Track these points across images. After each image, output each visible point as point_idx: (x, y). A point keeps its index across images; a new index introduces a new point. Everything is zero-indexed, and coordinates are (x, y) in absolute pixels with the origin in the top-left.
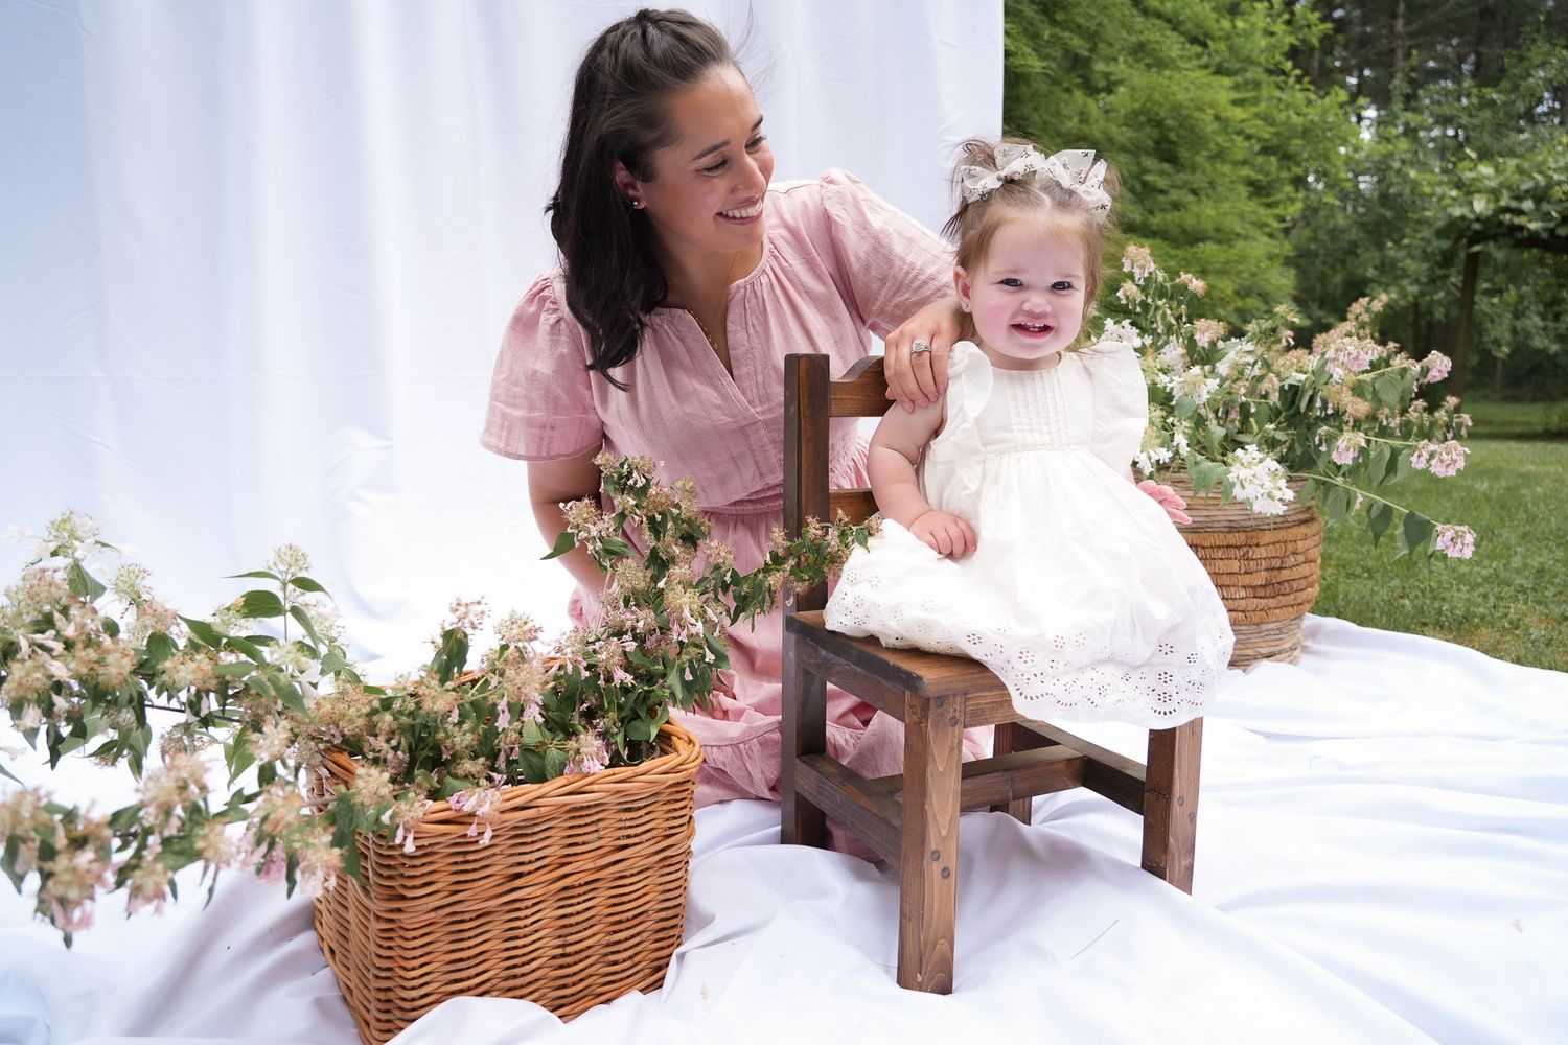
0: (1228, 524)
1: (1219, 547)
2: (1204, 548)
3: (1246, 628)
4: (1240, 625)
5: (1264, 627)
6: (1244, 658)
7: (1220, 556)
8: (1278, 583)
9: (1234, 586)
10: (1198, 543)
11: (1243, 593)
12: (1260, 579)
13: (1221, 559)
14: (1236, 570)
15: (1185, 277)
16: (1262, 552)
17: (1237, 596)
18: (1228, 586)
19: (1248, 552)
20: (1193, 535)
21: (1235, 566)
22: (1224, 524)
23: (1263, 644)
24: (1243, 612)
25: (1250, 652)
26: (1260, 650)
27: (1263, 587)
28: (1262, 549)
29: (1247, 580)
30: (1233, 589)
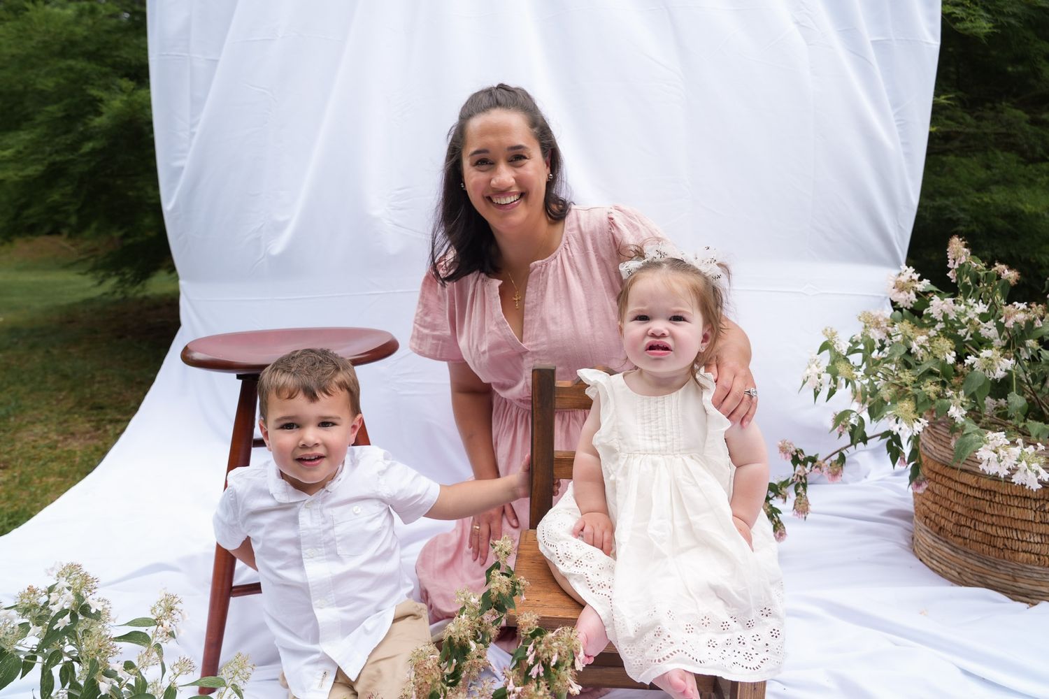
1: (1017, 496)
2: (1002, 494)
3: (1042, 569)
4: (1034, 565)
6: (1035, 593)
7: (1016, 504)
9: (1029, 531)
10: (996, 489)
11: (1038, 539)
13: (1018, 507)
14: (1031, 517)
15: (1000, 267)
17: (1032, 540)
18: (1024, 531)
19: (1044, 505)
20: (993, 482)
21: (1030, 514)
24: (1037, 554)
29: (1042, 528)
30: (1028, 535)
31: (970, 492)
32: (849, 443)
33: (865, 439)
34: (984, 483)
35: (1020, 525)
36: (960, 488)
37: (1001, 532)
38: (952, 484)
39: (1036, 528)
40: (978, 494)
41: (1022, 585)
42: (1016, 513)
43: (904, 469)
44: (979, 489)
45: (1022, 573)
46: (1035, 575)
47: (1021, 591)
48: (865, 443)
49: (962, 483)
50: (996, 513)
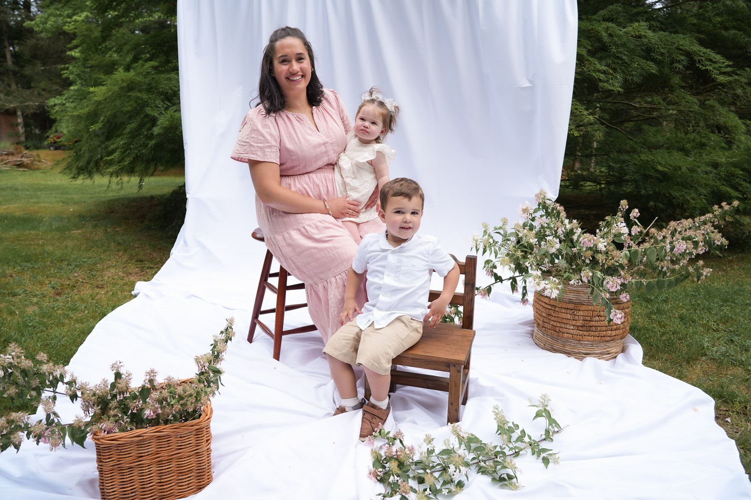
0: (569, 300)
1: (564, 308)
2: (559, 307)
3: (574, 341)
4: (571, 339)
5: (582, 342)
7: (565, 311)
8: (589, 326)
9: (568, 324)
10: (556, 305)
11: (572, 327)
12: (580, 323)
16: (581, 313)
18: (566, 324)
19: (574, 312)
20: (555, 301)
21: (569, 316)
22: (567, 300)
23: (583, 349)
24: (572, 335)
25: (576, 351)
26: (581, 351)
27: (582, 326)
28: (581, 312)
29: (574, 323)
30: (569, 326)
31: (547, 306)
32: (494, 282)
33: (501, 281)
34: (552, 303)
35: (565, 321)
36: (544, 305)
37: (558, 325)
38: (541, 303)
39: (571, 322)
40: (550, 307)
41: (567, 349)
42: (563, 315)
43: (518, 295)
44: (550, 305)
45: (567, 343)
46: (572, 344)
47: (566, 351)
48: (502, 282)
49: (545, 302)
50: (556, 315)
